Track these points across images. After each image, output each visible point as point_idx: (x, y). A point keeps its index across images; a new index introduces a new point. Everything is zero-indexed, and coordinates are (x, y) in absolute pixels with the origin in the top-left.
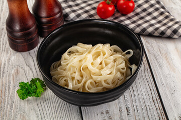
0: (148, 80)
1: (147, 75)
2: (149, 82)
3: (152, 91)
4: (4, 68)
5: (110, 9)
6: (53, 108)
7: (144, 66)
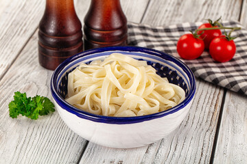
0: (206, 142)
1: (207, 137)
2: (206, 145)
3: (204, 156)
4: (15, 79)
5: (197, 45)
6: (46, 138)
7: (211, 125)
